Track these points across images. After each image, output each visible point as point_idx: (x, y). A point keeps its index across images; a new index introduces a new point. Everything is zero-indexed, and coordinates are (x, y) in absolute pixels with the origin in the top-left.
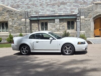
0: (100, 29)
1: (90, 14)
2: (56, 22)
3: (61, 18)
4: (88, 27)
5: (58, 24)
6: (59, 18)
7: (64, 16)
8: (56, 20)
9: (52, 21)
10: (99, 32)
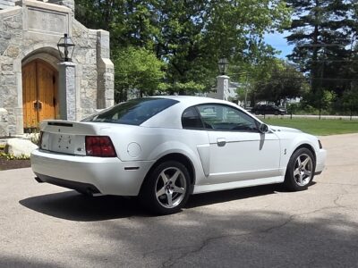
0: (36, 104)
1: (13, 41)
4: (7, 92)
10: (34, 113)
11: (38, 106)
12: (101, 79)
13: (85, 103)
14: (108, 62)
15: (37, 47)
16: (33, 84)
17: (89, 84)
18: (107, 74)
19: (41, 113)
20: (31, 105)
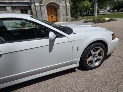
2: (8, 10)
3: (13, 5)
5: (10, 12)
6: (11, 5)
7: (16, 3)
8: (7, 8)
9: (2, 9)
10: (51, 18)
11: (52, 17)
12: (66, 8)
13: (63, 15)
14: (68, 4)
15: (49, 2)
16: (50, 11)
17: (64, 10)
18: (68, 7)
19: (53, 18)
20: (50, 16)
